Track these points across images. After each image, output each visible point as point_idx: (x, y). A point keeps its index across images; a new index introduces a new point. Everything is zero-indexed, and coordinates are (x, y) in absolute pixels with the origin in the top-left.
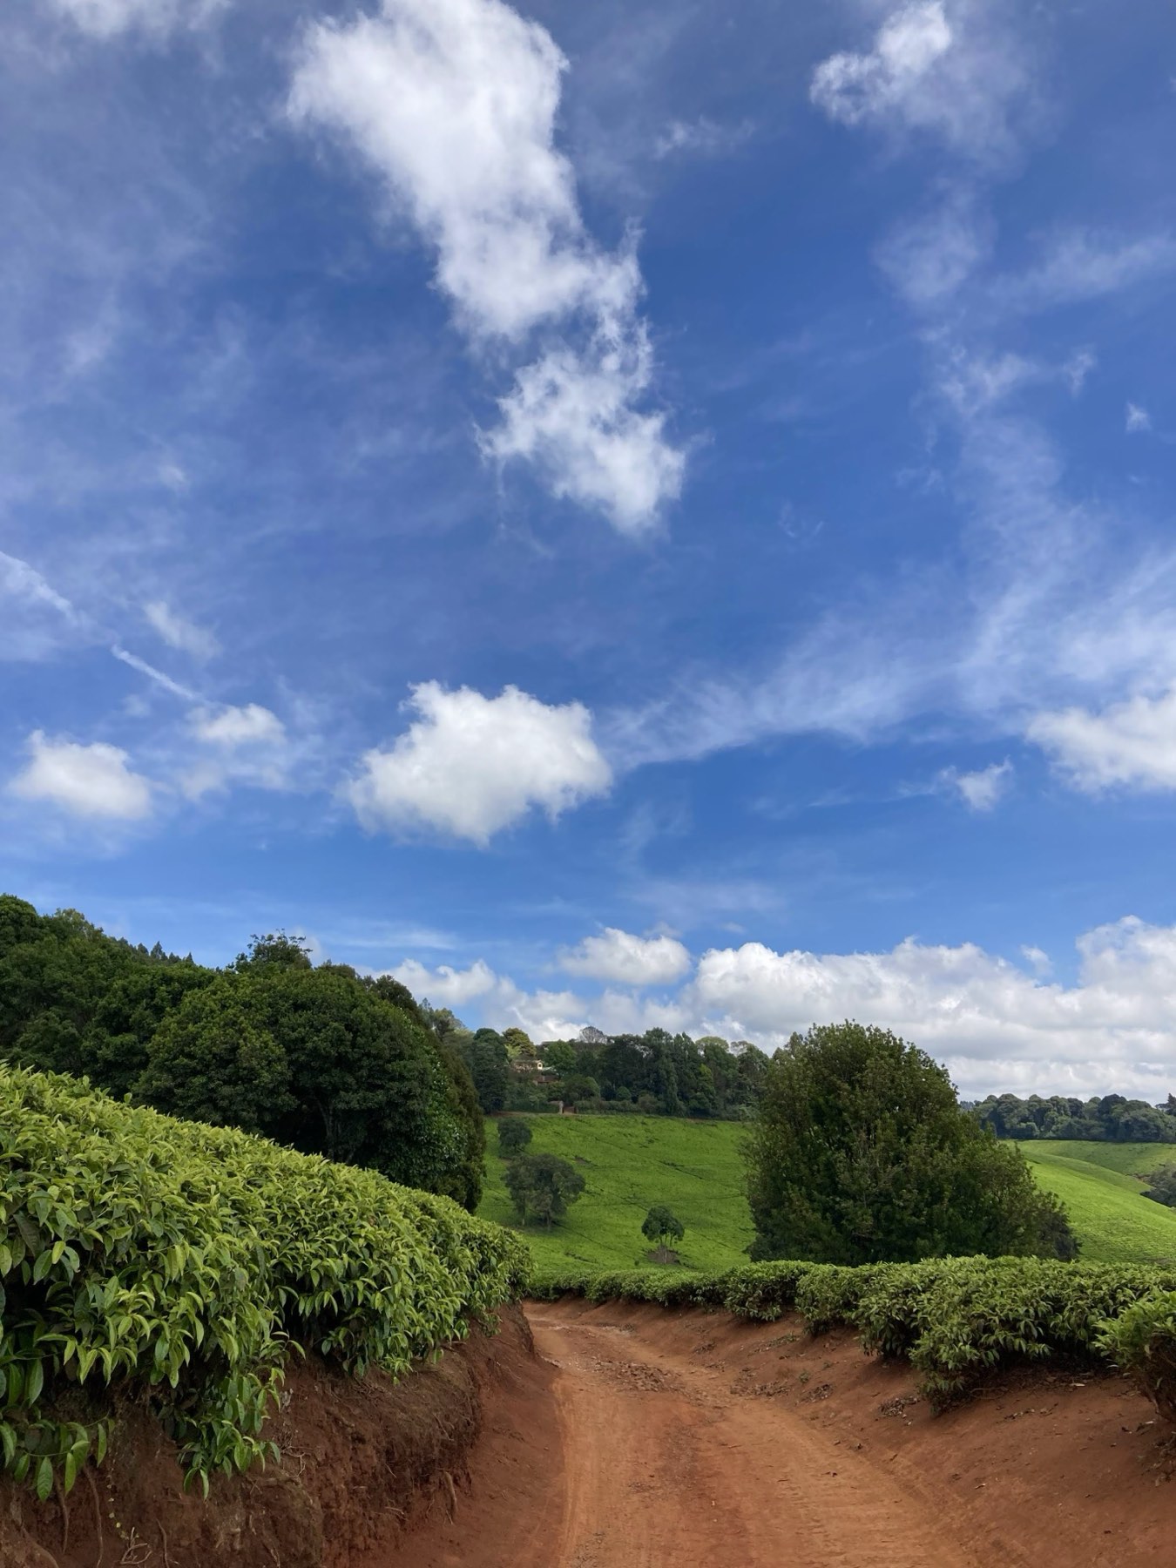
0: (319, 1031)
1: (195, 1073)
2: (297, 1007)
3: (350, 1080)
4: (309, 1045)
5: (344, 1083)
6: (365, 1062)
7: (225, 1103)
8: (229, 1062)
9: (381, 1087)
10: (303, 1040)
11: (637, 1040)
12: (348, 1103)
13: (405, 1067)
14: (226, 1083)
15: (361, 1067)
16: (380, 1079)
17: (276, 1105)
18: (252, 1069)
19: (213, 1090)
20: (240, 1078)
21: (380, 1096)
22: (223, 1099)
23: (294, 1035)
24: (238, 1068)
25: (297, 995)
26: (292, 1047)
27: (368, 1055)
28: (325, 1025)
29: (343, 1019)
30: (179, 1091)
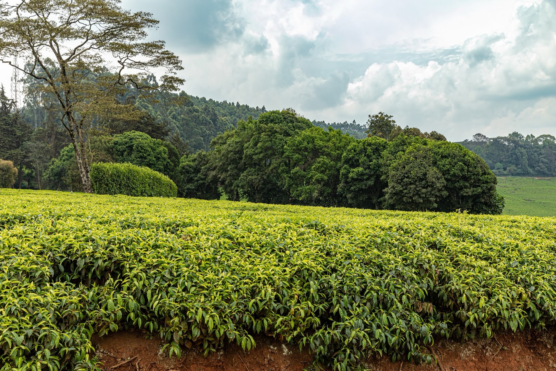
0: (454, 166)
1: (411, 184)
2: (443, 157)
3: (467, 184)
4: (452, 172)
5: (464, 186)
6: (473, 177)
7: (424, 195)
8: (422, 180)
9: (479, 186)
10: (448, 170)
11: (505, 139)
12: (467, 193)
13: (487, 178)
14: (423, 188)
15: (471, 179)
16: (478, 183)
17: (441, 195)
18: (433, 182)
19: (419, 191)
20: (428, 186)
21: (480, 190)
22: (423, 194)
23: (445, 169)
24: (427, 182)
25: (442, 152)
26: (444, 173)
27: (474, 174)
28: (456, 163)
29: (461, 161)
30: (405, 191)
